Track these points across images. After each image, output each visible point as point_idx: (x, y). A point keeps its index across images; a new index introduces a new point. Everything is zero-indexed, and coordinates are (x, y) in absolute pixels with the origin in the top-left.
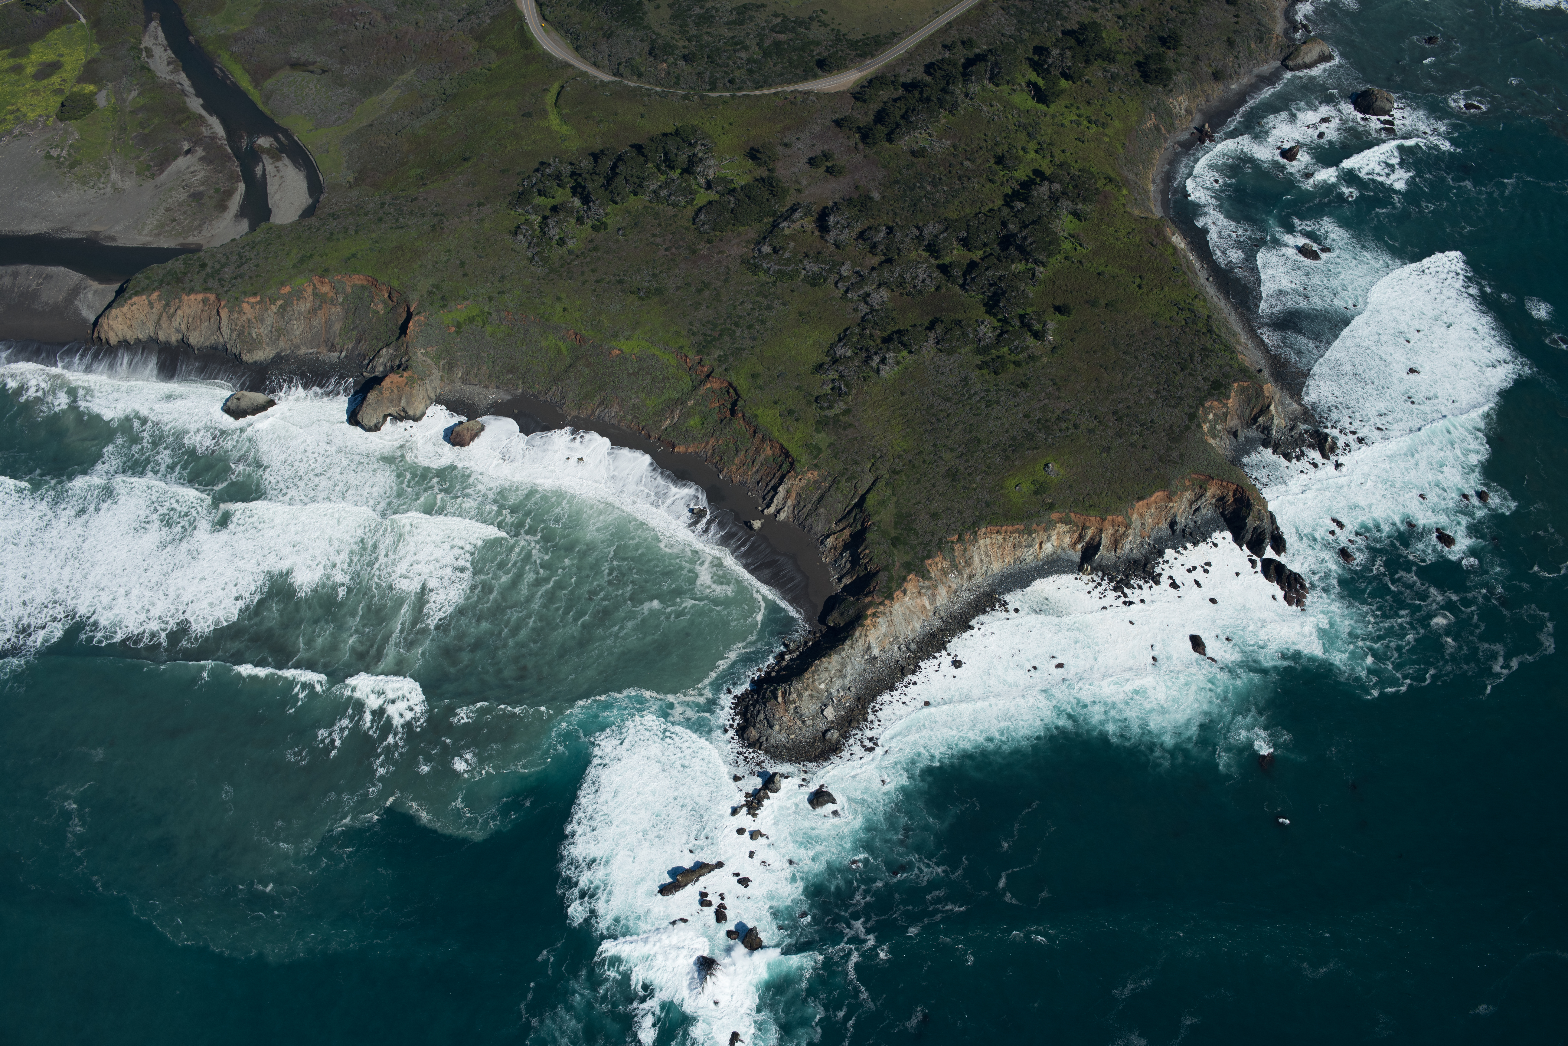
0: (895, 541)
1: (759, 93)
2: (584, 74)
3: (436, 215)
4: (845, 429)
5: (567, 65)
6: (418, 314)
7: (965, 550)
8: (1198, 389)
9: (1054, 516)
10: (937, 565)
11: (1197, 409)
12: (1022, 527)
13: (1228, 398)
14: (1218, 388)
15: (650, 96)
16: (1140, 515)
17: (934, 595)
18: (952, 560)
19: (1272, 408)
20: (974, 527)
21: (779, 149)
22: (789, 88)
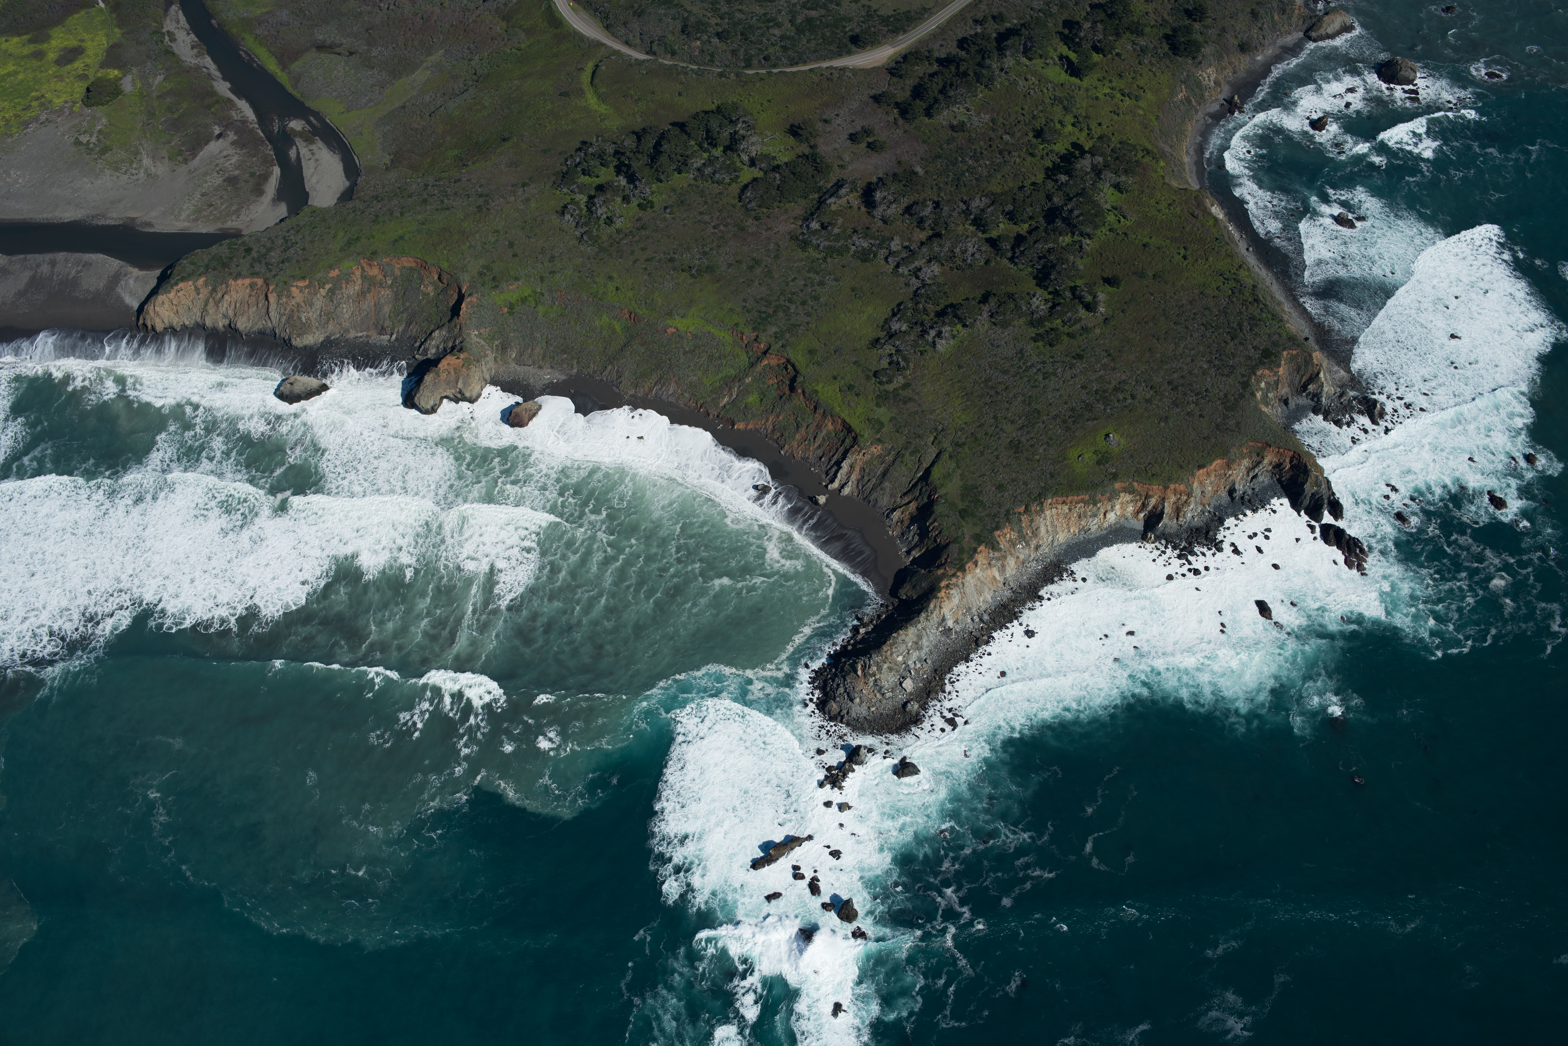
0: (963, 514)
1: (794, 69)
2: (617, 53)
3: (481, 196)
4: (905, 403)
5: (600, 44)
6: (470, 295)
7: (1032, 521)
8: (1249, 358)
9: (1117, 485)
10: (1006, 536)
11: (1250, 378)
12: (1087, 497)
13: (1279, 366)
14: (1269, 357)
15: (686, 74)
16: (1201, 483)
17: (1003, 566)
18: (1020, 531)
19: (1322, 375)
20: (1040, 498)
21: (820, 126)
22: (825, 65)
